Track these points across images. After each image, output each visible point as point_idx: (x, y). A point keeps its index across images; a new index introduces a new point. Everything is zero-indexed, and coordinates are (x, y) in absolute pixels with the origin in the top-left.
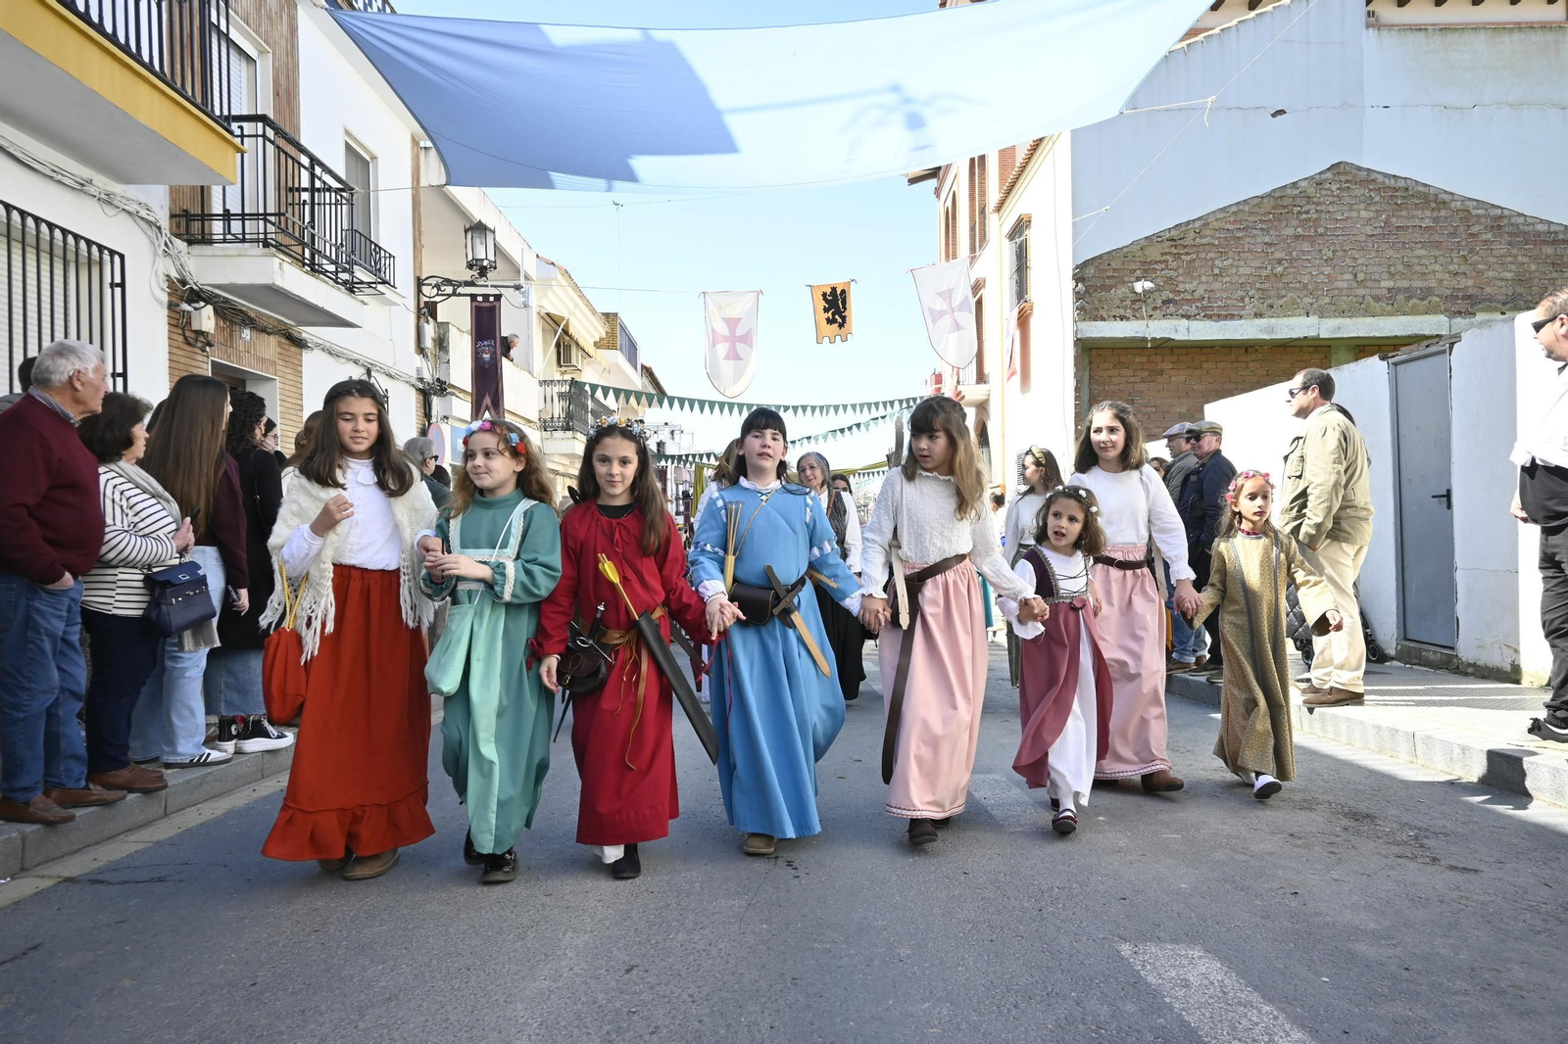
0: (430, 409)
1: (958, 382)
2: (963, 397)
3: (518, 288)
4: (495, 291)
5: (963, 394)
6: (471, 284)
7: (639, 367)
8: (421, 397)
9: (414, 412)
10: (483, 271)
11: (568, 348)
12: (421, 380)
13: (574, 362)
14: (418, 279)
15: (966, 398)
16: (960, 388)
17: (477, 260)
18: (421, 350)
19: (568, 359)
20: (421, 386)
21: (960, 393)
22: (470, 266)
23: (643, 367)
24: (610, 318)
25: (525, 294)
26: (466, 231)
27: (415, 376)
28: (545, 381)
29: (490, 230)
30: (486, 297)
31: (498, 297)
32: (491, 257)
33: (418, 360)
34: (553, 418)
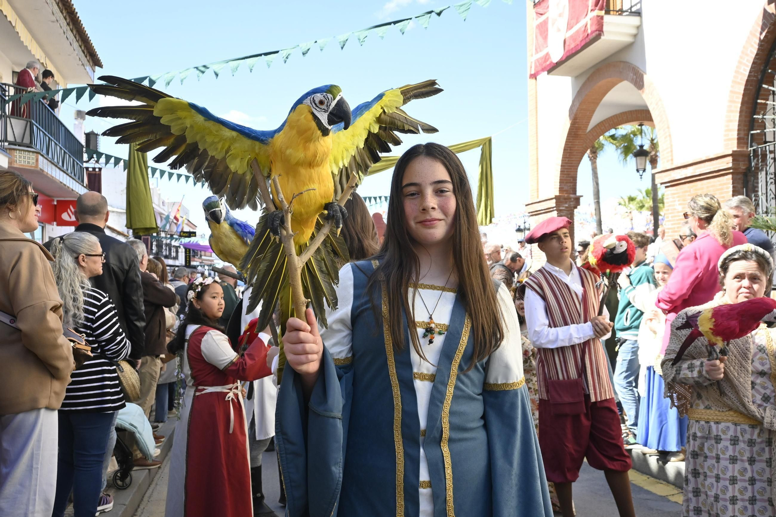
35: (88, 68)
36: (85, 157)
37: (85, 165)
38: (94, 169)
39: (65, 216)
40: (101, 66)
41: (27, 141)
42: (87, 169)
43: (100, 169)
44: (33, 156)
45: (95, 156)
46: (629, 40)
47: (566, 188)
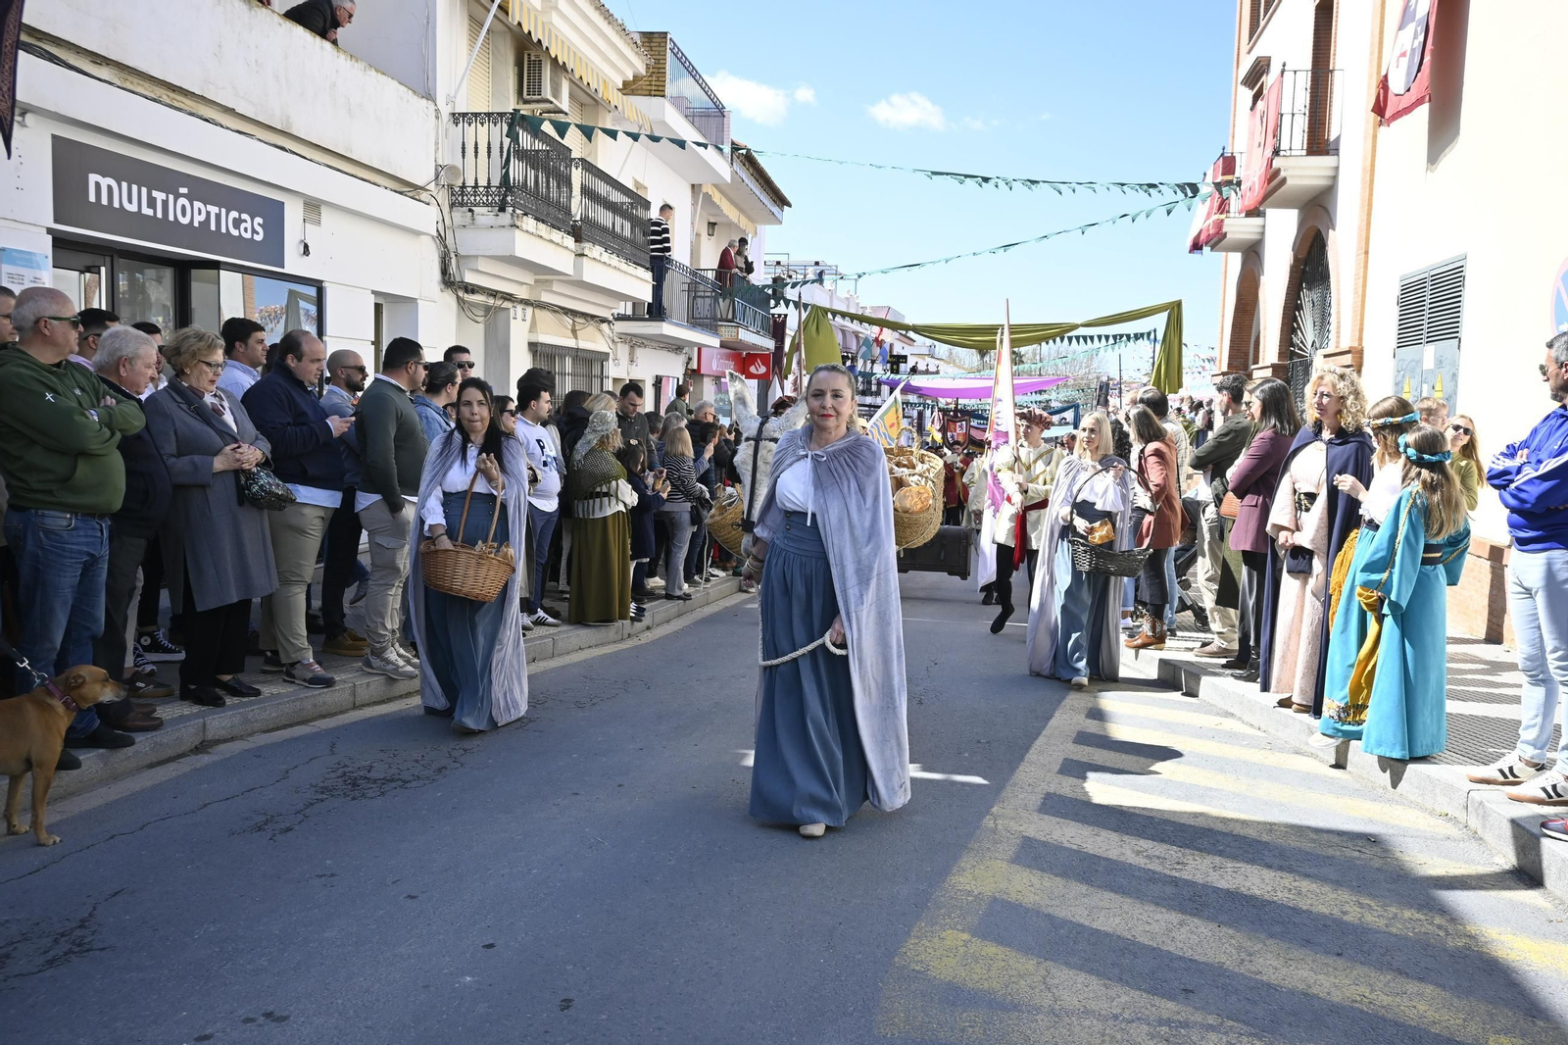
1: (1276, 152)
2: (1284, 180)
5: (1283, 174)
7: (727, 149)
11: (536, 66)
13: (547, 93)
15: (1289, 182)
16: (1277, 163)
19: (536, 87)
21: (1278, 171)
23: (735, 148)
24: (654, 42)
28: (464, 115)
34: (476, 186)
35: (775, 209)
36: (772, 302)
37: (772, 311)
38: (780, 315)
39: (752, 369)
40: (789, 205)
41: (730, 316)
42: (773, 315)
43: (786, 316)
44: (734, 330)
45: (782, 302)
46: (1257, 237)
47: (1235, 363)
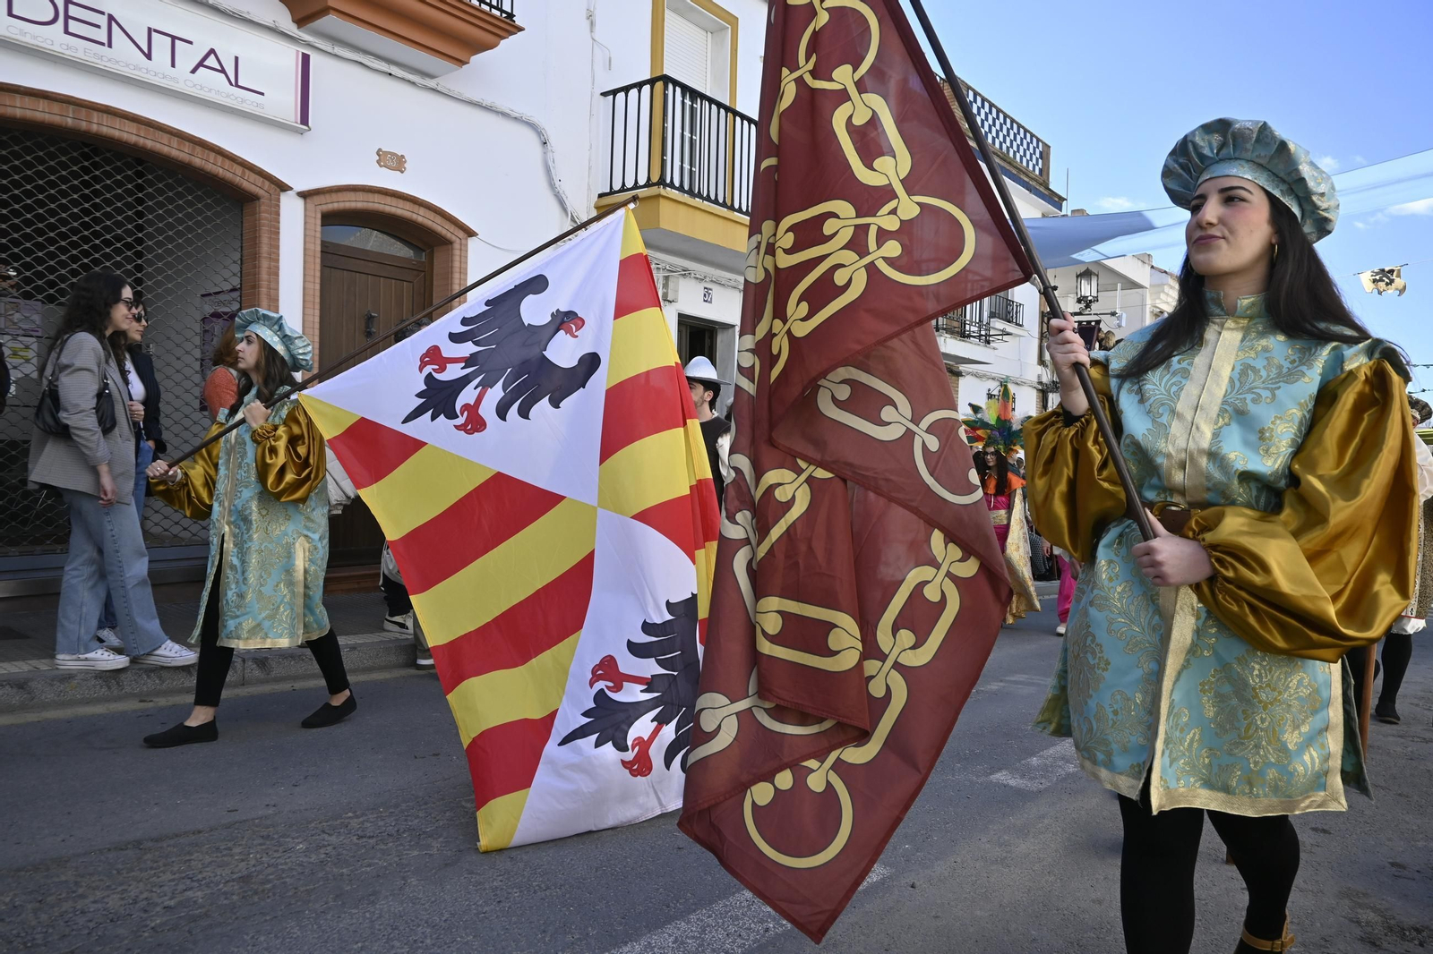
0: (1047, 402)
3: (1113, 314)
4: (1096, 318)
6: (1079, 314)
8: (1041, 395)
9: (1035, 405)
10: (1088, 306)
12: (1040, 383)
14: (1043, 312)
17: (1084, 297)
18: (1041, 362)
20: (1040, 388)
22: (1079, 301)
25: (1119, 318)
26: (1077, 277)
27: (1036, 380)
29: (1095, 274)
30: (1089, 322)
31: (1098, 322)
32: (1094, 294)
33: (1040, 369)
